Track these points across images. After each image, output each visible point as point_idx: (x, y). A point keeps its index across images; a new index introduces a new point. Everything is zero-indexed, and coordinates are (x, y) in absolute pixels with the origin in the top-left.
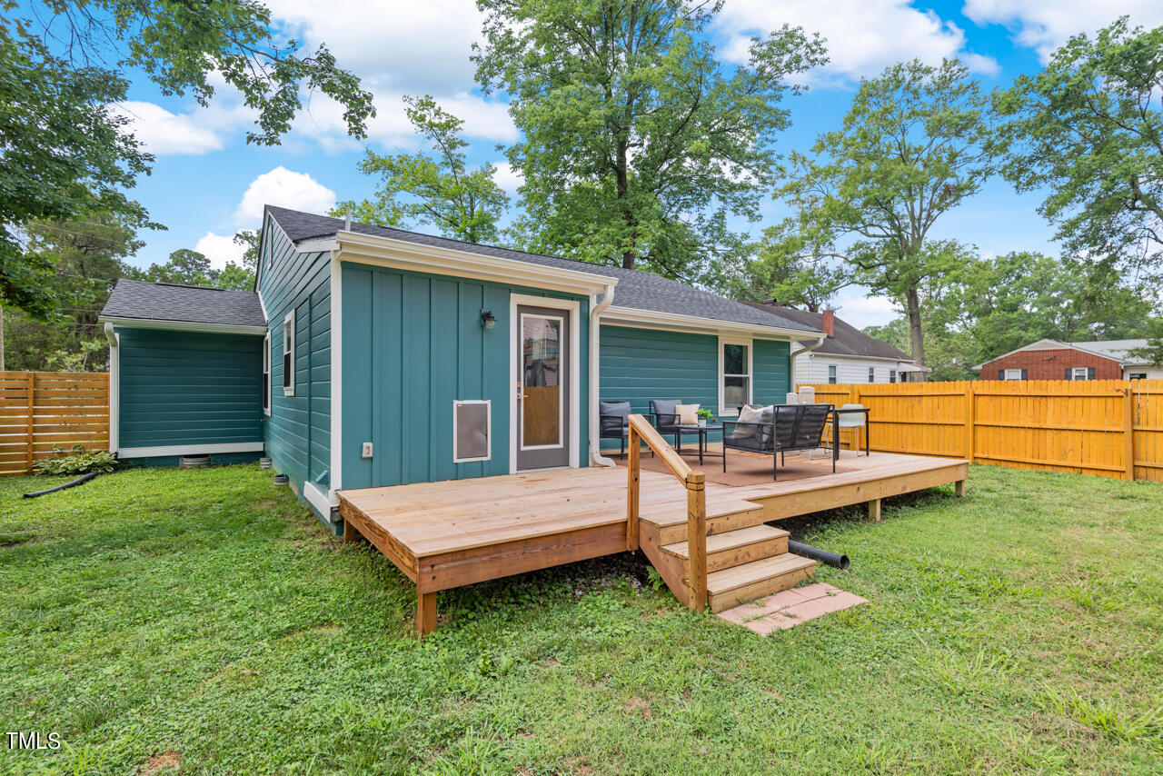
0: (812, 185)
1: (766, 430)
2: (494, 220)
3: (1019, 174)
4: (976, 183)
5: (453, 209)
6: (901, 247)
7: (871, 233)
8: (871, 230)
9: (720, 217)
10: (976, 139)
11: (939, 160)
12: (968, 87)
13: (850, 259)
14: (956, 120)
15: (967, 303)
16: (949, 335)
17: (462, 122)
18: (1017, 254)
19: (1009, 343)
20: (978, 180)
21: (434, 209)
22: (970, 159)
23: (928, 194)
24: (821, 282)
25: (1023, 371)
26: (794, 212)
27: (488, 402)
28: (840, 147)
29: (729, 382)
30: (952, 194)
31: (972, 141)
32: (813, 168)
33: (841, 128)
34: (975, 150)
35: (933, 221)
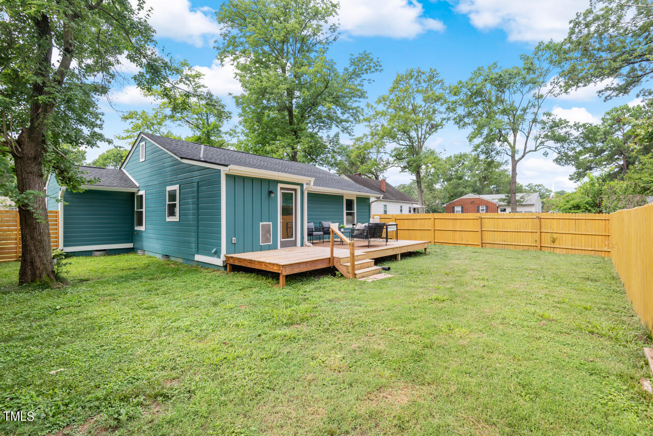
0: (376, 119)
1: (365, 231)
2: (220, 127)
3: (459, 121)
4: (444, 123)
5: (197, 120)
6: (413, 150)
7: (401, 143)
9: (337, 135)
10: (444, 104)
11: (429, 112)
12: (440, 82)
13: (392, 155)
14: (434, 97)
15: (442, 175)
16: (434, 190)
17: (204, 75)
18: (462, 153)
19: (459, 194)
20: (444, 122)
21: (186, 119)
22: (441, 113)
23: (424, 127)
24: (380, 165)
25: (462, 208)
26: (367, 131)
27: (271, 223)
28: (387, 102)
29: (348, 214)
30: (434, 127)
31: (442, 104)
32: (376, 111)
33: (388, 93)
34: (443, 109)
35: (426, 139)
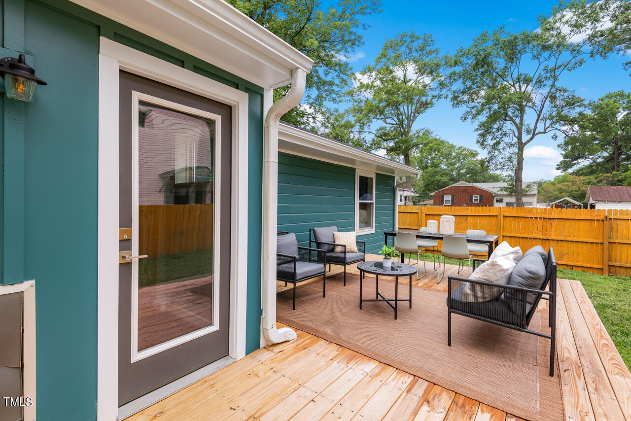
6: (402, 130)
8: (388, 121)
10: (435, 79)
12: (434, 51)
13: (377, 135)
20: (435, 101)
25: (452, 196)
29: (361, 207)
30: (424, 106)
32: (361, 83)
33: (375, 63)
34: (435, 85)
35: (415, 118)
